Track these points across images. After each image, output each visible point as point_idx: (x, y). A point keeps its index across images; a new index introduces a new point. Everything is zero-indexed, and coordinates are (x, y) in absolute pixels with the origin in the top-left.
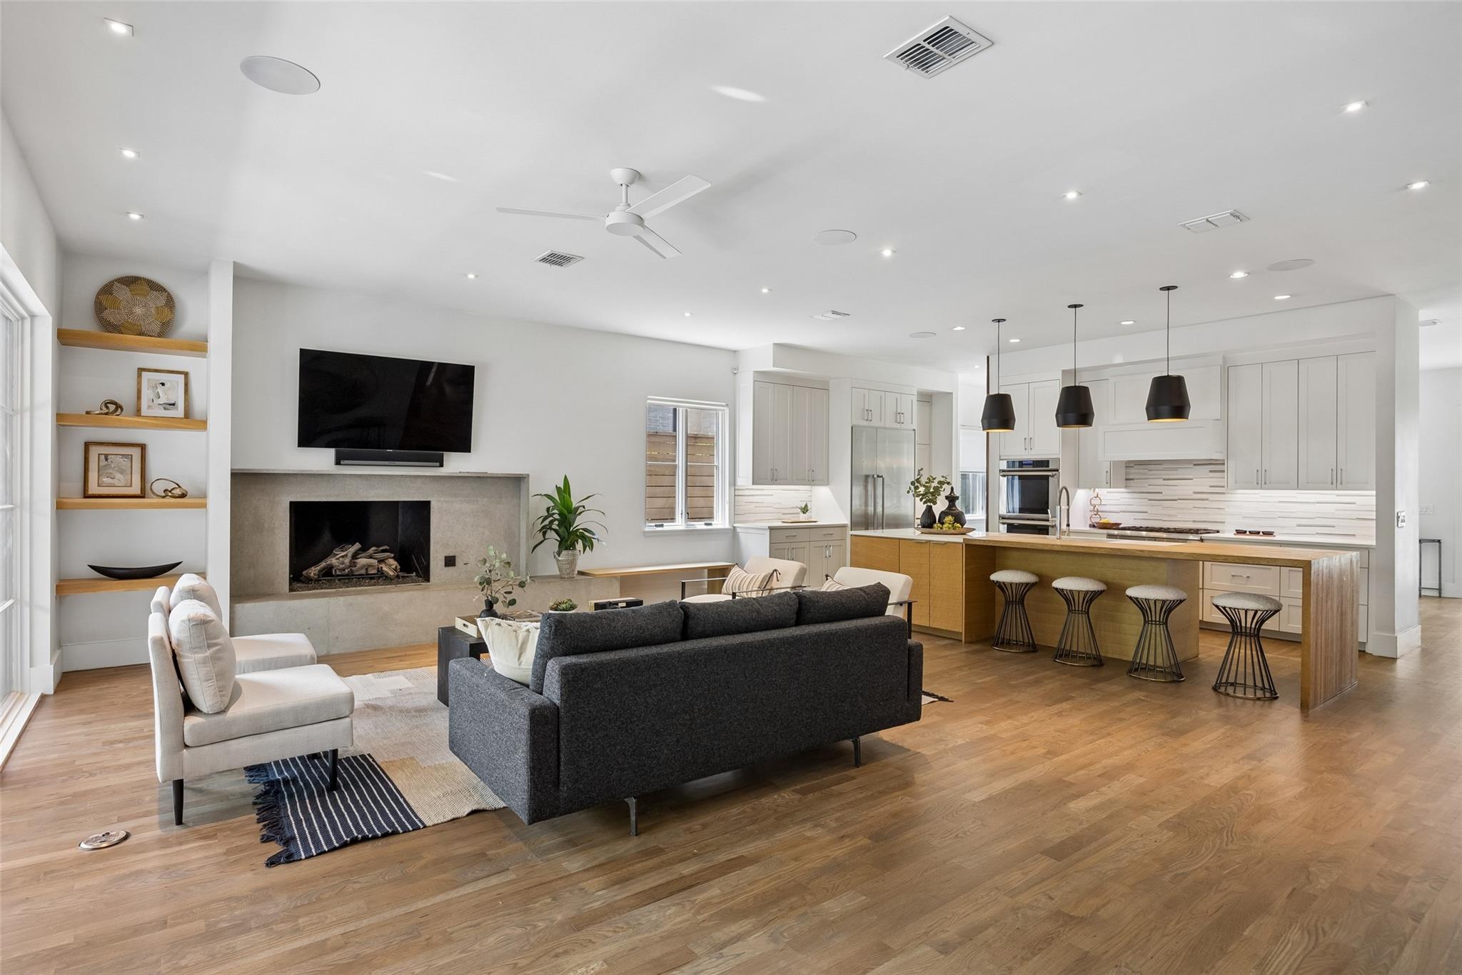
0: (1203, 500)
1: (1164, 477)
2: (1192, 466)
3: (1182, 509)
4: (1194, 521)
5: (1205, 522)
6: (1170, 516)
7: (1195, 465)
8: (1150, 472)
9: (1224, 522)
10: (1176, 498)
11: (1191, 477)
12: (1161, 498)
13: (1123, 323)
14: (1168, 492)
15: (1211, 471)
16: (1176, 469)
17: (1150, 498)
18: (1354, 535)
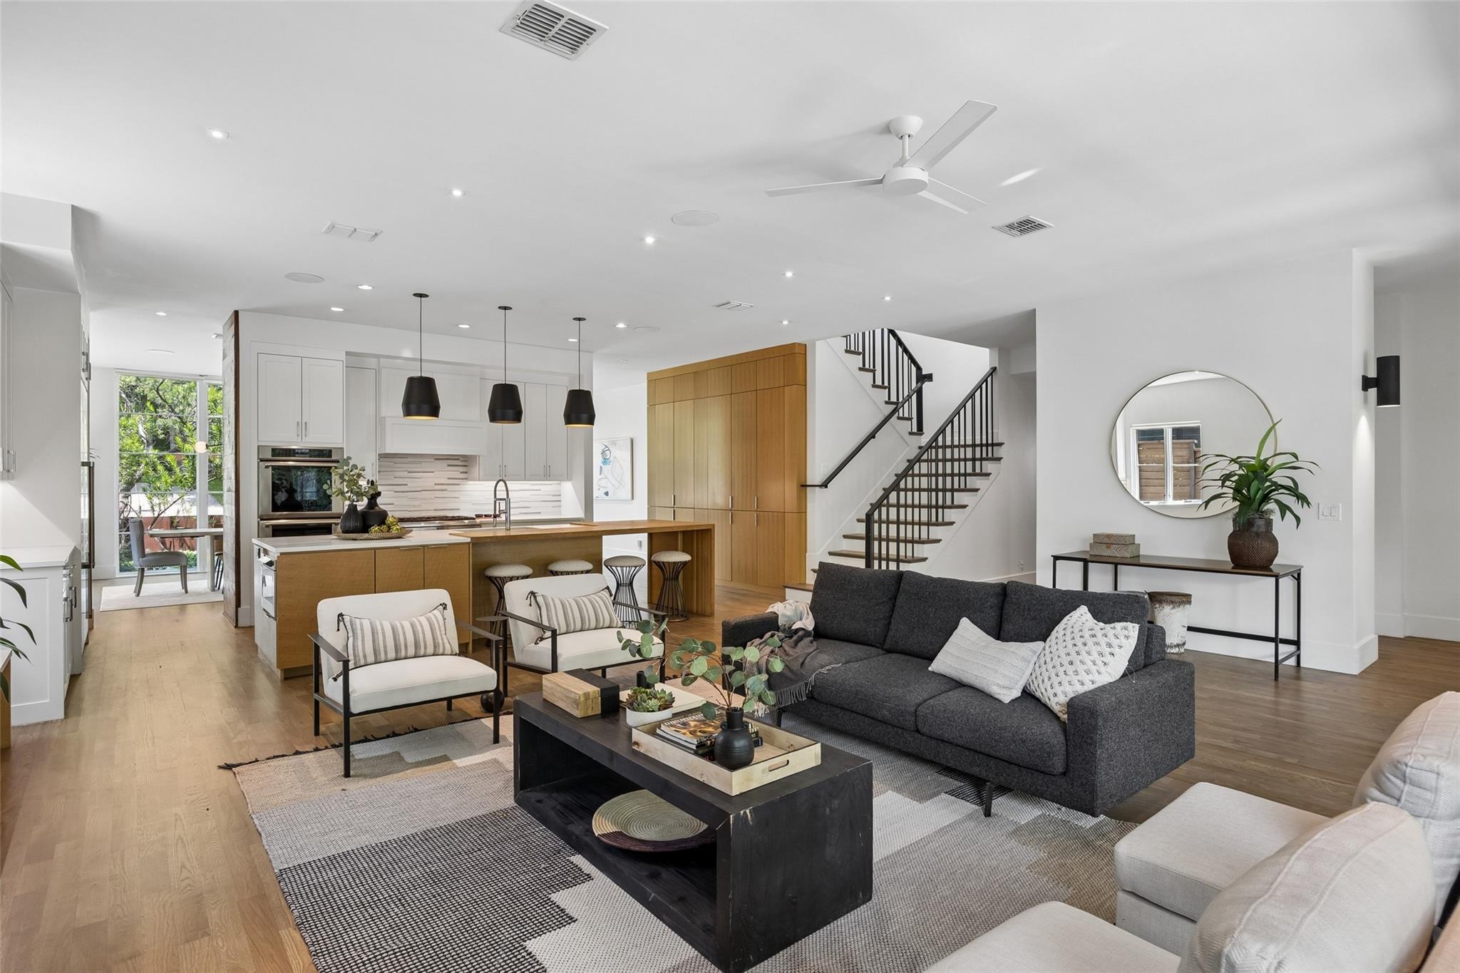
0: (443, 490)
1: (410, 470)
2: (433, 460)
3: (424, 499)
4: (435, 510)
5: (444, 510)
6: (414, 506)
7: (436, 459)
8: (396, 465)
9: (459, 509)
10: (419, 489)
11: (433, 470)
12: (407, 490)
13: (460, 326)
14: (412, 484)
15: (449, 465)
16: (420, 463)
17: (397, 490)
18: (540, 513)
